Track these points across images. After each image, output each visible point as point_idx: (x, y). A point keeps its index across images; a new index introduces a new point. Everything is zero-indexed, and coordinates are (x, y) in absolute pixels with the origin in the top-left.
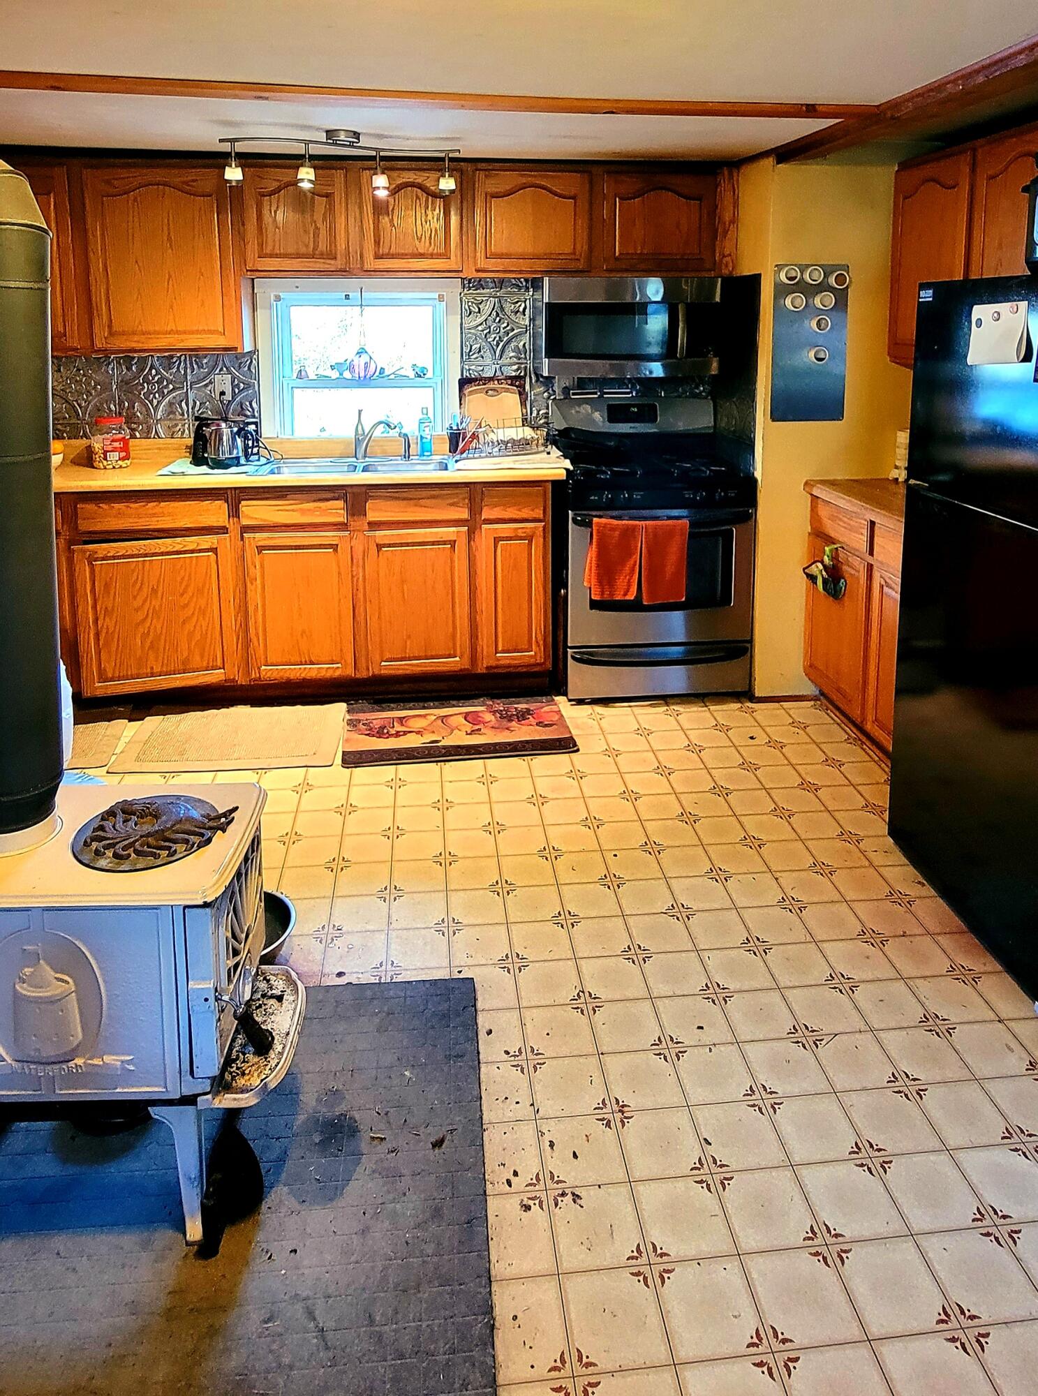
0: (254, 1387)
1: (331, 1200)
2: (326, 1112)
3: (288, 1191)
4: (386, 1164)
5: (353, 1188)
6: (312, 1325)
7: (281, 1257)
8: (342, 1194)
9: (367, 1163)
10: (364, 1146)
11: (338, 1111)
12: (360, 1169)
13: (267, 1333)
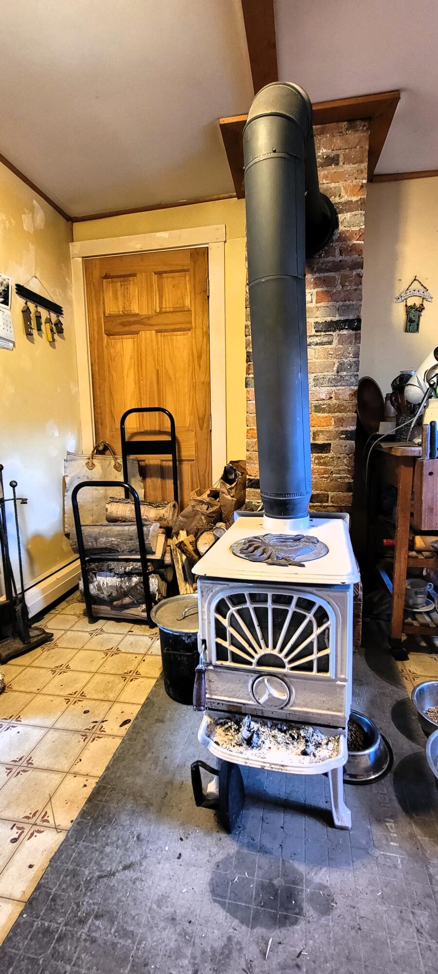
0: (103, 829)
1: (213, 891)
2: (306, 891)
3: (231, 854)
4: (235, 954)
5: (221, 914)
6: (121, 867)
7: (178, 847)
8: (215, 901)
9: (243, 933)
10: (260, 931)
11: (307, 908)
12: (236, 922)
13: (131, 837)
